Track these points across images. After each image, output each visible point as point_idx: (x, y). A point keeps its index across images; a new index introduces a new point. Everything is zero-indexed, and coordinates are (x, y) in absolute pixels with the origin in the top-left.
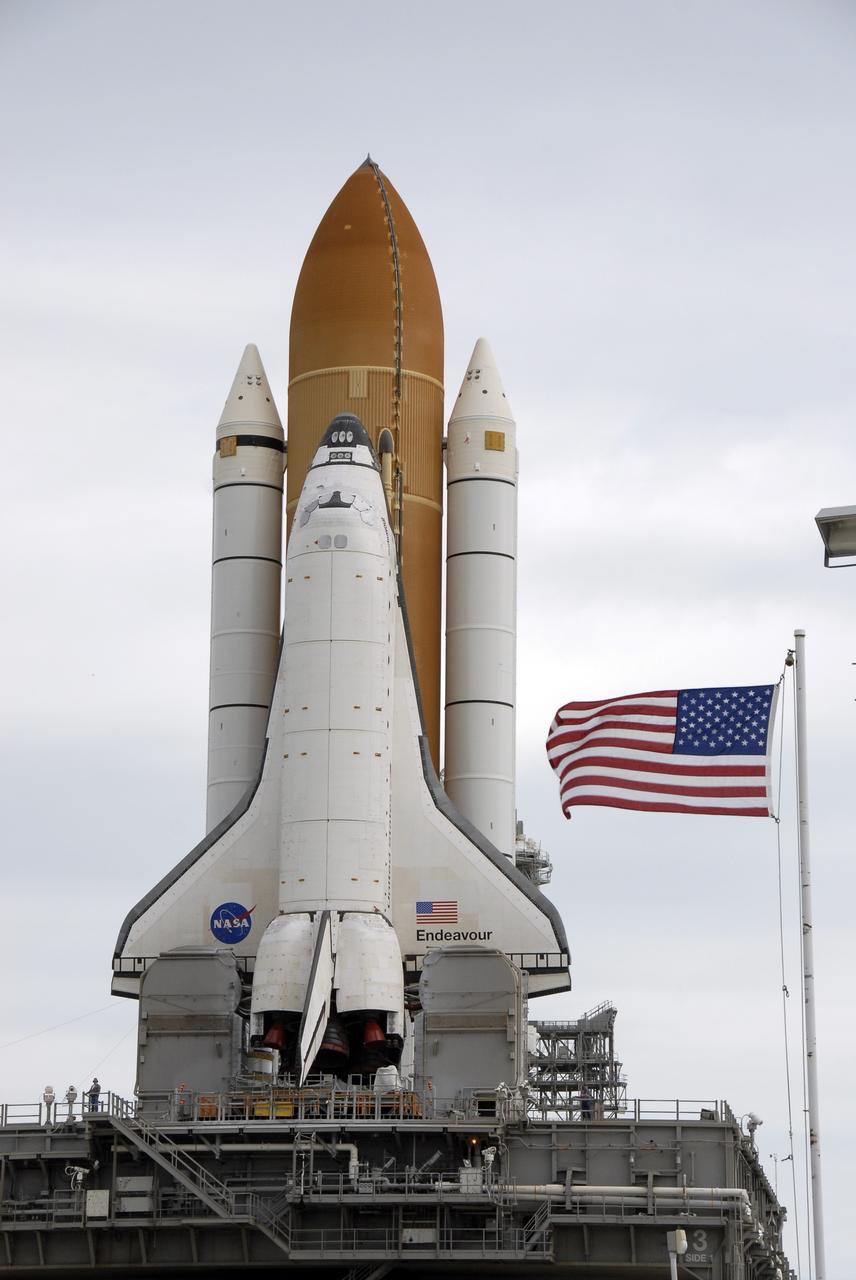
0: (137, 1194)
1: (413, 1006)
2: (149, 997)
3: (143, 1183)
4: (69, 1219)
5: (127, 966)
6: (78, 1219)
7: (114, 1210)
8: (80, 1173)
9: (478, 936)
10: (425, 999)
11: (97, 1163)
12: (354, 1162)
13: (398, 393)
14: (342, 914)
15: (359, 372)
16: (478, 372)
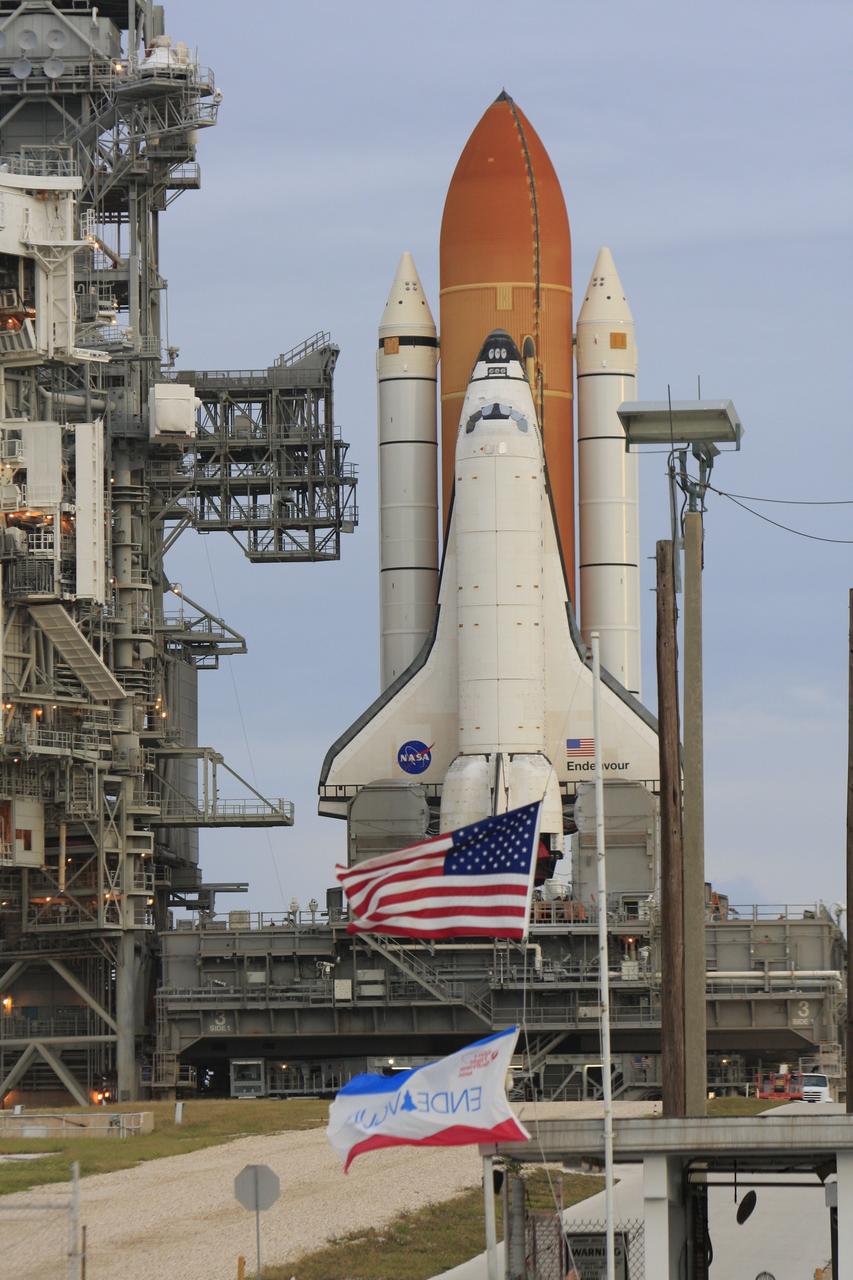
0: (372, 983)
1: (569, 827)
2: (357, 821)
3: (377, 974)
4: (322, 1001)
5: (331, 792)
6: (330, 1000)
7: (356, 994)
8: (328, 967)
9: (617, 766)
10: (579, 821)
11: (339, 958)
12: (539, 958)
13: (538, 304)
14: (511, 755)
15: (505, 287)
16: (602, 279)
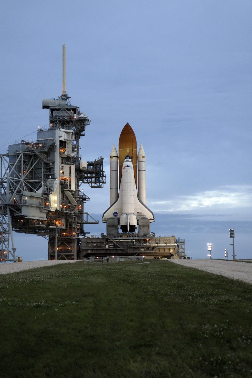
0: (111, 245)
1: (138, 224)
2: (108, 223)
4: (104, 248)
5: (104, 219)
7: (109, 247)
8: (105, 243)
9: (144, 216)
10: (139, 223)
12: (135, 242)
13: (133, 152)
14: (130, 214)
15: (128, 149)
16: (141, 149)
